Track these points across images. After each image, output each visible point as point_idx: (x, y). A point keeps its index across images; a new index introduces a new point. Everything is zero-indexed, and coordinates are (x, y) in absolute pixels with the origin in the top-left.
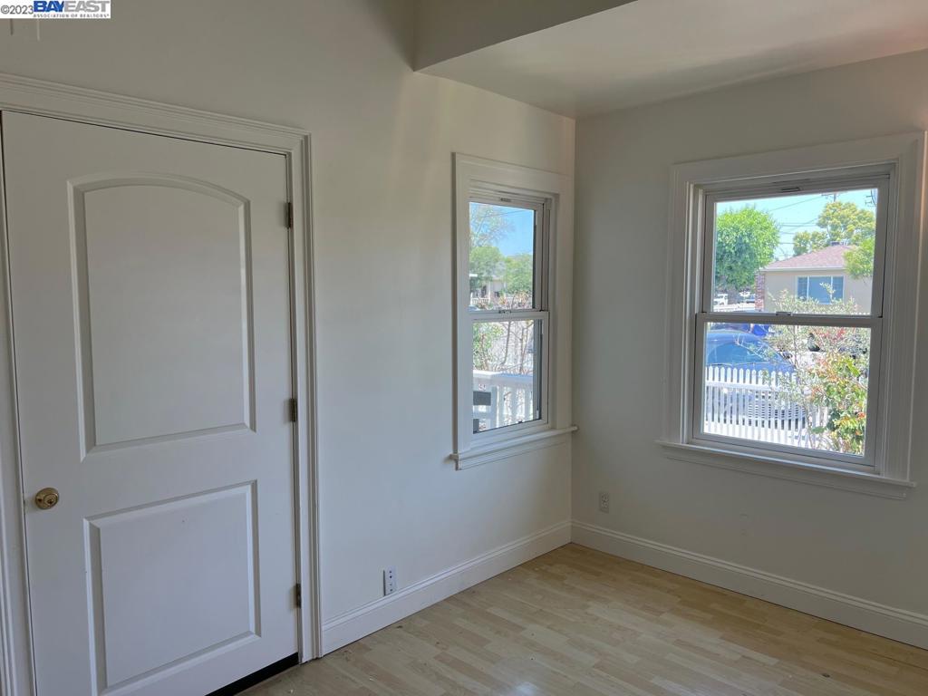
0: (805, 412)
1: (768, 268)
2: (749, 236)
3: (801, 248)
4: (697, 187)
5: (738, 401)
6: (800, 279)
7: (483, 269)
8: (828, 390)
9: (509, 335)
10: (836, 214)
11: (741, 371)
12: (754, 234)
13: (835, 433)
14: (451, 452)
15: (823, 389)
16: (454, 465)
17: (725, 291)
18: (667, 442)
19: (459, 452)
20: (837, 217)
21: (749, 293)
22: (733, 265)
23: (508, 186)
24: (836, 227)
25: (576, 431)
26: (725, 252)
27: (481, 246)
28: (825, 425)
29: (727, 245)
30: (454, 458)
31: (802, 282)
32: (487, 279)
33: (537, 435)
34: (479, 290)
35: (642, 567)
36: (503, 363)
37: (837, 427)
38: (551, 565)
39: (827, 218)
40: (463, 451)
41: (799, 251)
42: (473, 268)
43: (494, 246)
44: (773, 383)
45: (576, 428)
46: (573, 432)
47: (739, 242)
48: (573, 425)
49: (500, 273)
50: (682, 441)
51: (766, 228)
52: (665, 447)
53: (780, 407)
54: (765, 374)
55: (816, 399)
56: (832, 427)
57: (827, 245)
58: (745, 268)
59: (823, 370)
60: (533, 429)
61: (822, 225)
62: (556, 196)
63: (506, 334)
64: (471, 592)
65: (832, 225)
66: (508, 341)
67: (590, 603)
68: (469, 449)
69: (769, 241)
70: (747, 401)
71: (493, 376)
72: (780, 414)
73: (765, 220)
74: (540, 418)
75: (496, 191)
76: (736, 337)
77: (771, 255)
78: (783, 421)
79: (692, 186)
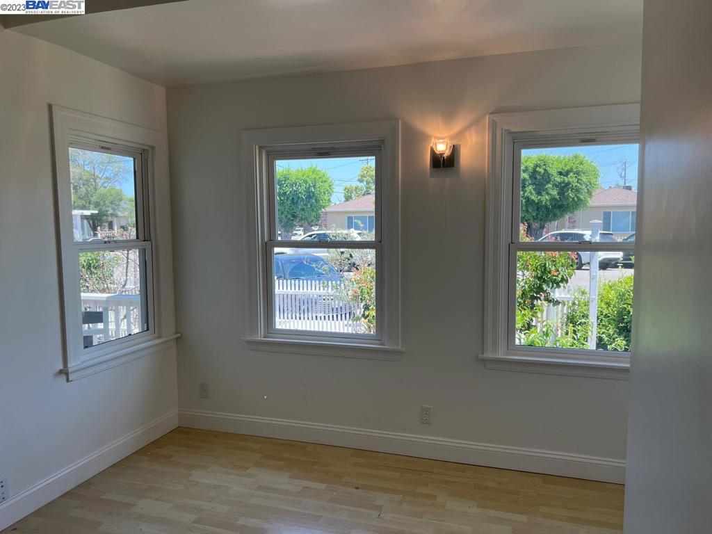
0: (350, 308)
1: (328, 209)
2: (314, 186)
3: (349, 196)
4: (261, 148)
5: (308, 303)
6: (349, 217)
7: (108, 206)
8: (361, 292)
9: (128, 262)
10: (368, 174)
11: (309, 281)
12: (317, 186)
13: (367, 320)
14: (61, 367)
15: (359, 291)
16: (64, 377)
17: (301, 226)
18: (249, 338)
19: (69, 366)
20: (369, 176)
21: (318, 227)
22: (304, 207)
23: (108, 137)
24: (369, 183)
25: (179, 337)
26: (299, 197)
27: (106, 187)
28: (361, 316)
29: (300, 193)
30: (64, 372)
31: (350, 219)
32: (112, 215)
33: (144, 344)
34: (106, 224)
35: (235, 435)
36: (124, 286)
37: (368, 316)
38: (161, 448)
39: (363, 176)
40: (72, 365)
41: (348, 198)
42: (99, 205)
43: (118, 187)
44: (330, 288)
45: (179, 335)
46: (177, 338)
47: (308, 191)
48: (176, 333)
49: (125, 210)
50: (260, 336)
51: (325, 181)
52: (249, 342)
53: (335, 306)
54: (324, 283)
55: (355, 297)
56: (365, 317)
57: (364, 195)
58: (313, 210)
59: (358, 278)
60: (141, 340)
61: (361, 181)
62: (153, 148)
63: (126, 261)
64: (87, 484)
65: (367, 182)
66: (127, 267)
67: (193, 472)
68: (80, 363)
69: (327, 191)
70: (314, 303)
71: (108, 297)
72: (335, 310)
73: (324, 176)
74: (148, 329)
75: (96, 140)
76: (304, 258)
77: (329, 200)
78: (337, 316)
79: (257, 147)
